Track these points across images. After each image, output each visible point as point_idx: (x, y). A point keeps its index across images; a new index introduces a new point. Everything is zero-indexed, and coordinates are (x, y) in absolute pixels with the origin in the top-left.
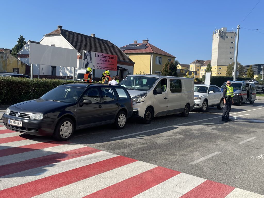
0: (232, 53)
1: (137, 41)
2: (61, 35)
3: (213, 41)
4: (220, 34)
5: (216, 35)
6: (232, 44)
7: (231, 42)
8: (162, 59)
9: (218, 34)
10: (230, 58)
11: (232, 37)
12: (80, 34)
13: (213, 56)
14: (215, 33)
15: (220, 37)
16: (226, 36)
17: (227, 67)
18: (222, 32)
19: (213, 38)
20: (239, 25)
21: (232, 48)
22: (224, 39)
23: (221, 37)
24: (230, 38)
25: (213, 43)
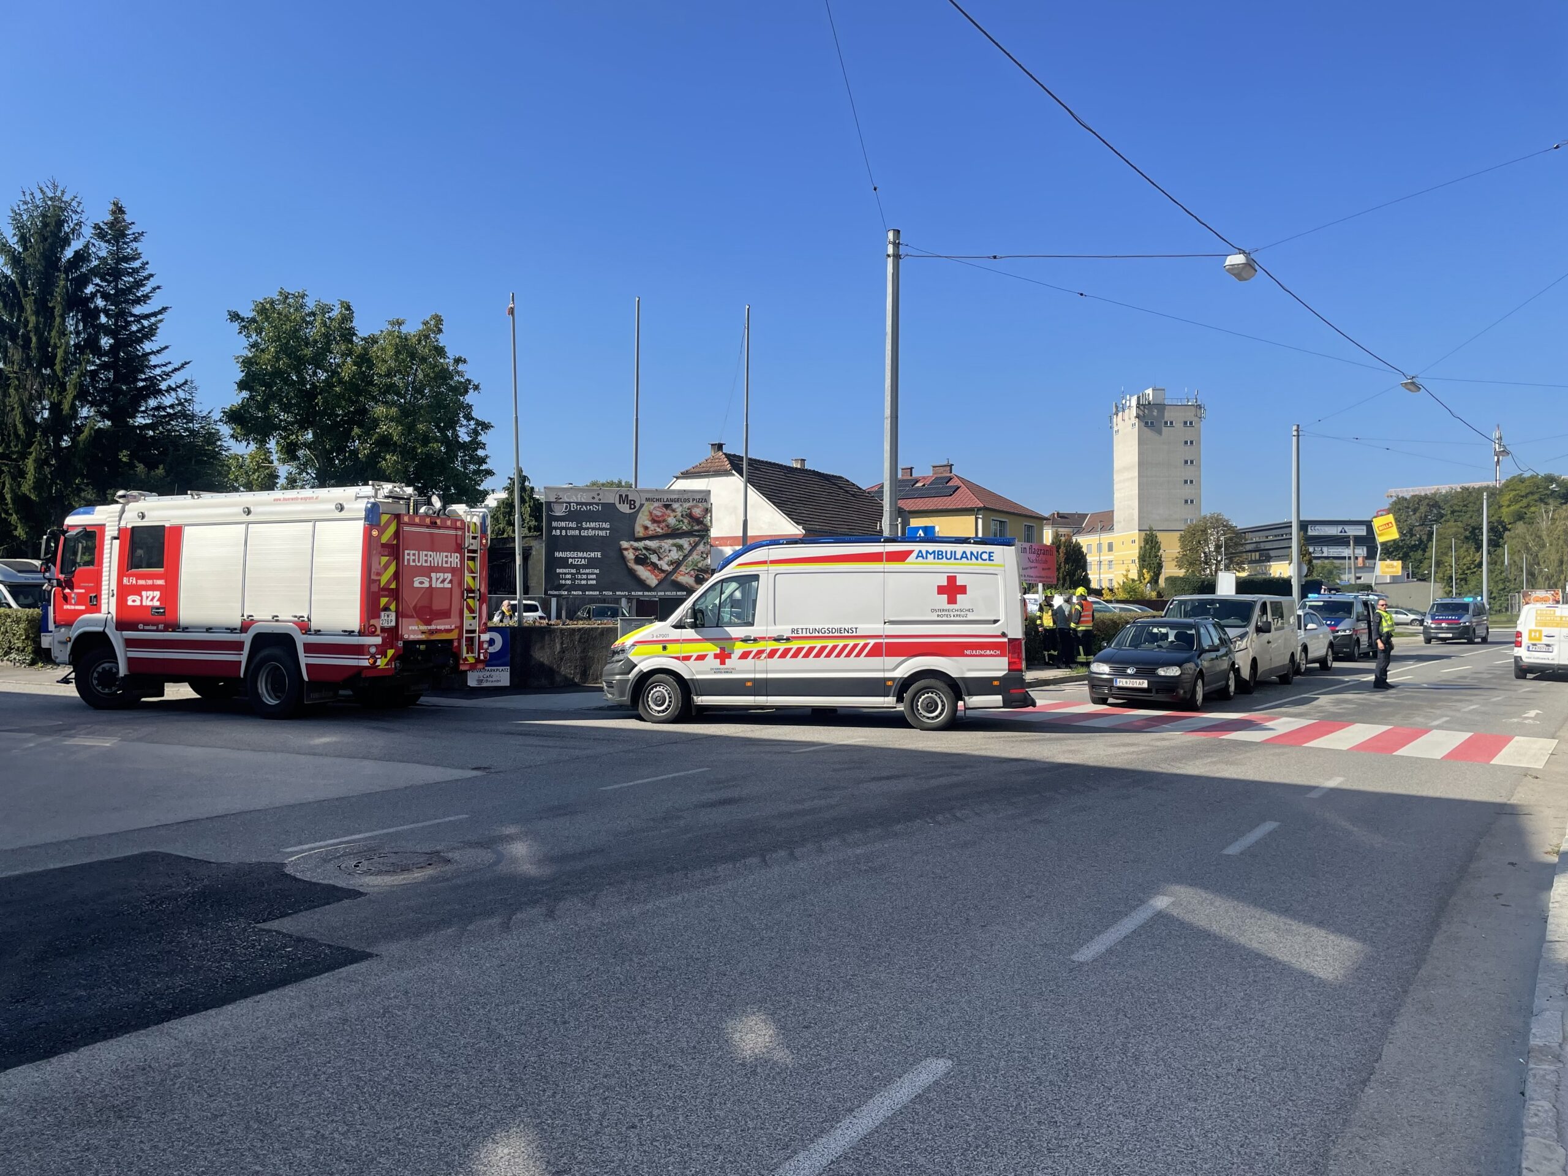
0: (1191, 482)
1: (911, 469)
2: (734, 475)
3: (1116, 438)
4: (1141, 413)
5: (1126, 418)
6: (1188, 447)
7: (1186, 443)
8: (1008, 527)
9: (1134, 411)
10: (1186, 502)
11: (1185, 423)
12: (770, 463)
13: (1117, 495)
14: (1120, 409)
15: (1143, 424)
16: (1163, 418)
17: (1178, 534)
18: (1149, 403)
19: (1115, 429)
20: (1298, 426)
21: (1192, 462)
22: (1160, 433)
23: (1147, 423)
24: (1178, 425)
25: (1115, 448)
